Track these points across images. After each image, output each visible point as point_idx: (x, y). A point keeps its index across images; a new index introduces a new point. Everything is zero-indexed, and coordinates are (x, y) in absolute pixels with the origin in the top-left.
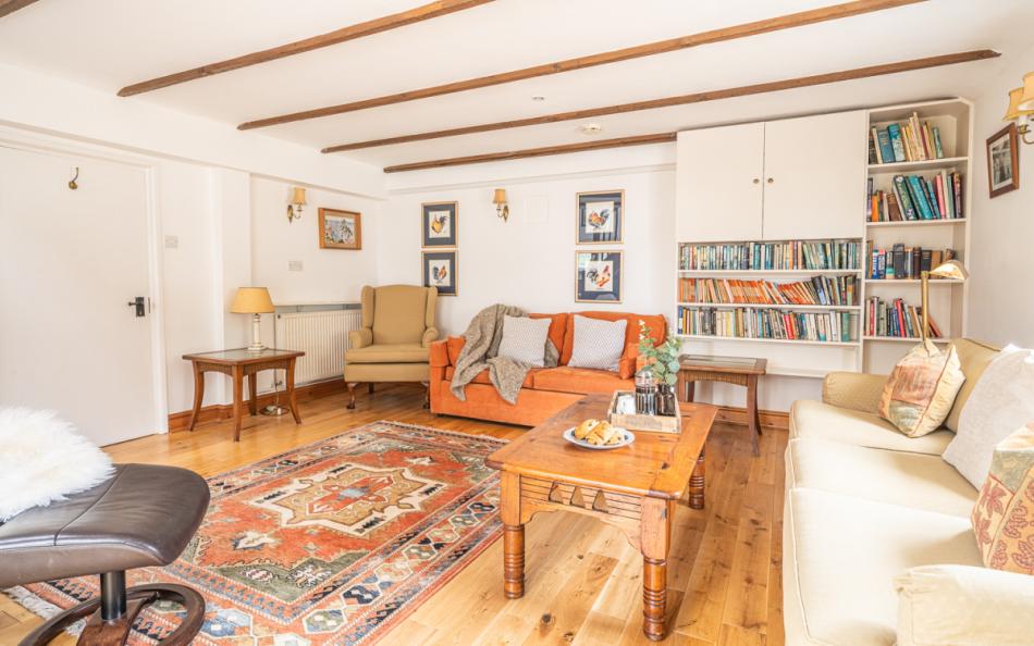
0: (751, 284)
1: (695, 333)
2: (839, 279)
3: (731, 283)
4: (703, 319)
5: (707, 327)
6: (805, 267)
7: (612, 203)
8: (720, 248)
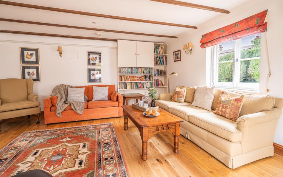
0: (134, 77)
1: (122, 89)
2: (149, 76)
3: (129, 76)
4: (124, 85)
5: (125, 87)
6: (144, 73)
7: (98, 55)
8: (127, 69)
